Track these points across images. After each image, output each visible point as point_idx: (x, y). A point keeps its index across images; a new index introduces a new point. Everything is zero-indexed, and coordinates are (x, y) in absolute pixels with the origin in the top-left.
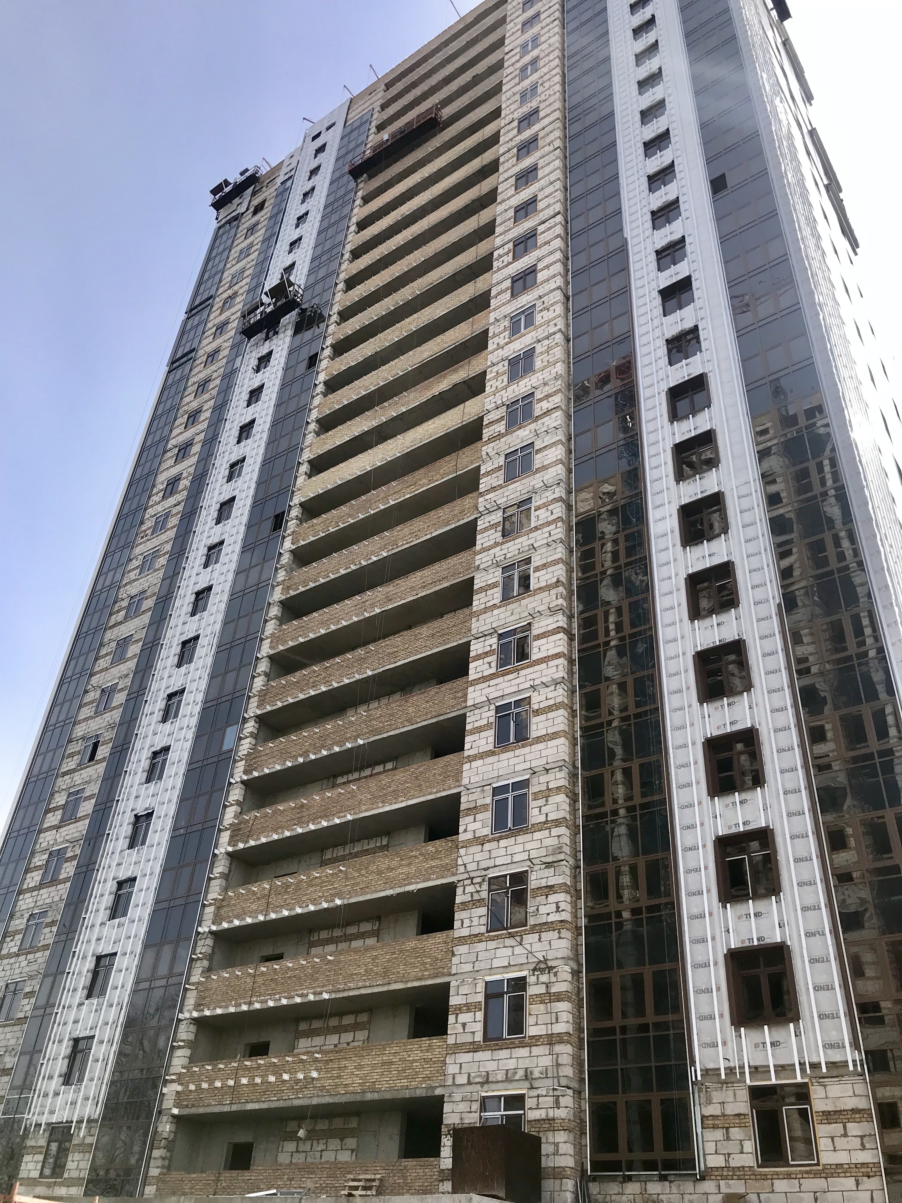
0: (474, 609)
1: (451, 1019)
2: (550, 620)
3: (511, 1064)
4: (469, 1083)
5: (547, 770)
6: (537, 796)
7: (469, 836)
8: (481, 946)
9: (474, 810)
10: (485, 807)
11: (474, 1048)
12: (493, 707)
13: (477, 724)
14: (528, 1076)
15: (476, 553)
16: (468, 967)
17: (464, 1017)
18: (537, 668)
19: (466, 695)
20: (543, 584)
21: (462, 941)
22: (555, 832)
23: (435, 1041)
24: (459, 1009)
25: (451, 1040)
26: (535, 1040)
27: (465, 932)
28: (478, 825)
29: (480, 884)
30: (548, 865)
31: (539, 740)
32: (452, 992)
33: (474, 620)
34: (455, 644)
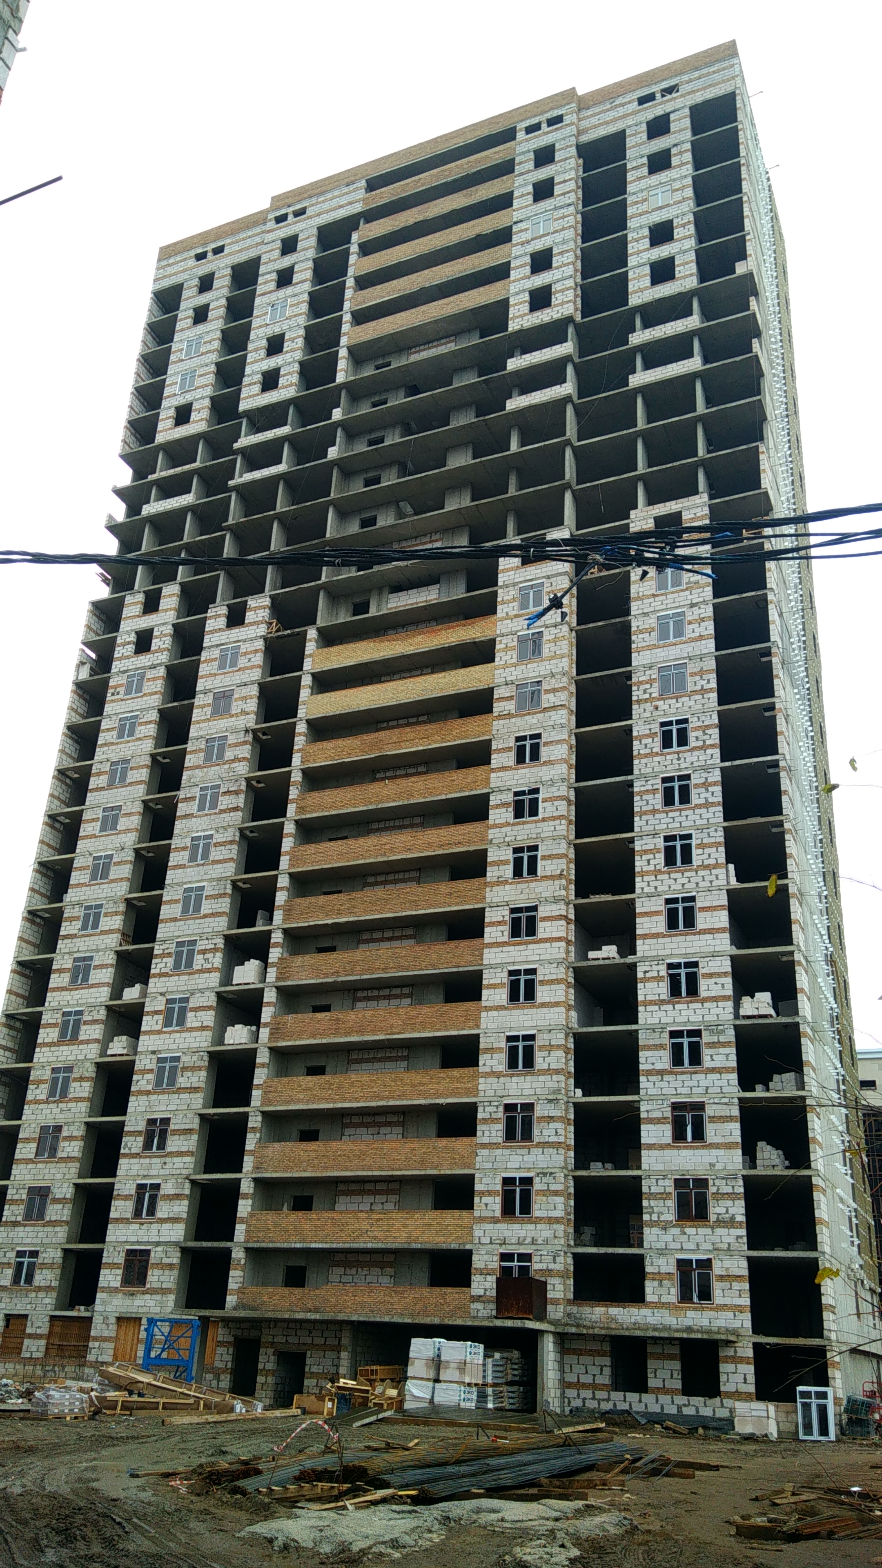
0: (488, 880)
1: (476, 1200)
2: (554, 907)
3: (522, 1234)
4: (491, 1243)
5: (550, 1031)
6: (541, 1048)
7: (488, 1069)
8: (499, 1152)
9: (491, 1050)
10: (500, 1050)
11: (494, 1221)
12: (505, 970)
13: (492, 982)
14: (533, 1242)
15: (489, 827)
16: (490, 1165)
17: (485, 1199)
18: (542, 945)
19: (482, 954)
20: (549, 874)
21: (484, 1146)
22: (555, 1077)
23: (464, 1213)
24: (482, 1194)
25: (476, 1214)
26: (539, 1220)
27: (486, 1140)
28: (494, 1062)
29: (497, 1107)
30: (550, 1101)
31: (543, 1005)
32: (476, 1181)
33: (488, 889)
34: (471, 907)
